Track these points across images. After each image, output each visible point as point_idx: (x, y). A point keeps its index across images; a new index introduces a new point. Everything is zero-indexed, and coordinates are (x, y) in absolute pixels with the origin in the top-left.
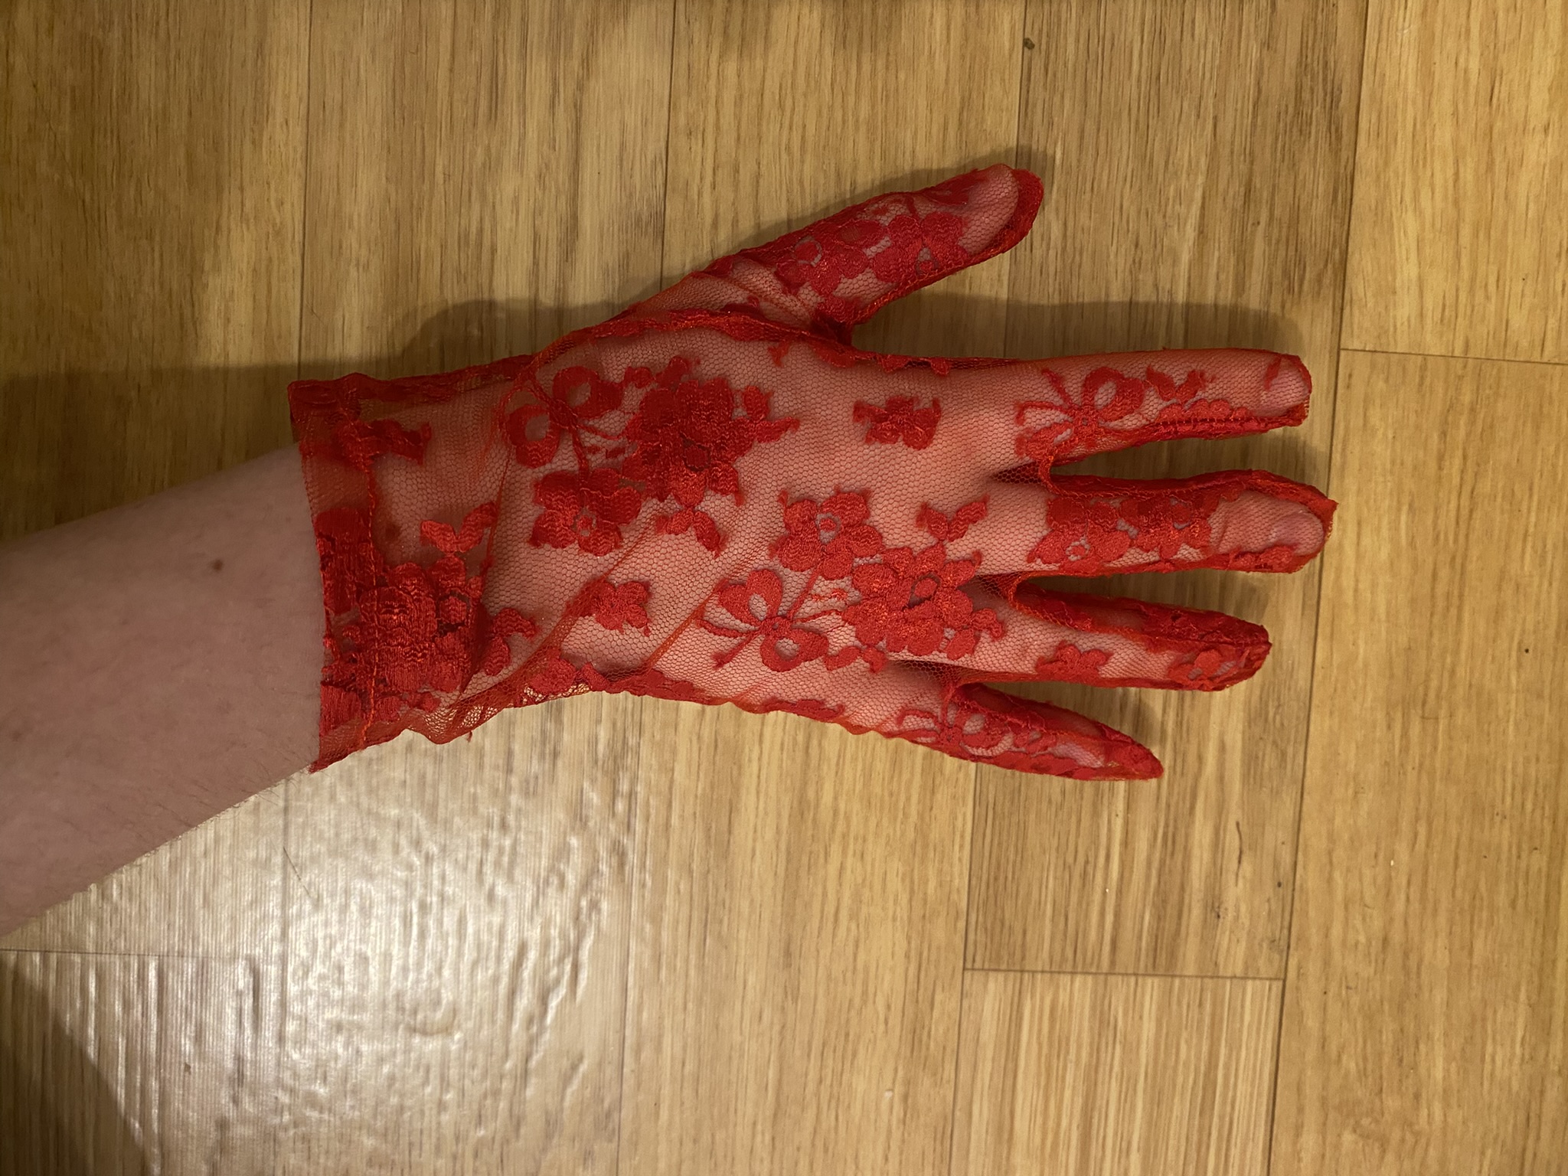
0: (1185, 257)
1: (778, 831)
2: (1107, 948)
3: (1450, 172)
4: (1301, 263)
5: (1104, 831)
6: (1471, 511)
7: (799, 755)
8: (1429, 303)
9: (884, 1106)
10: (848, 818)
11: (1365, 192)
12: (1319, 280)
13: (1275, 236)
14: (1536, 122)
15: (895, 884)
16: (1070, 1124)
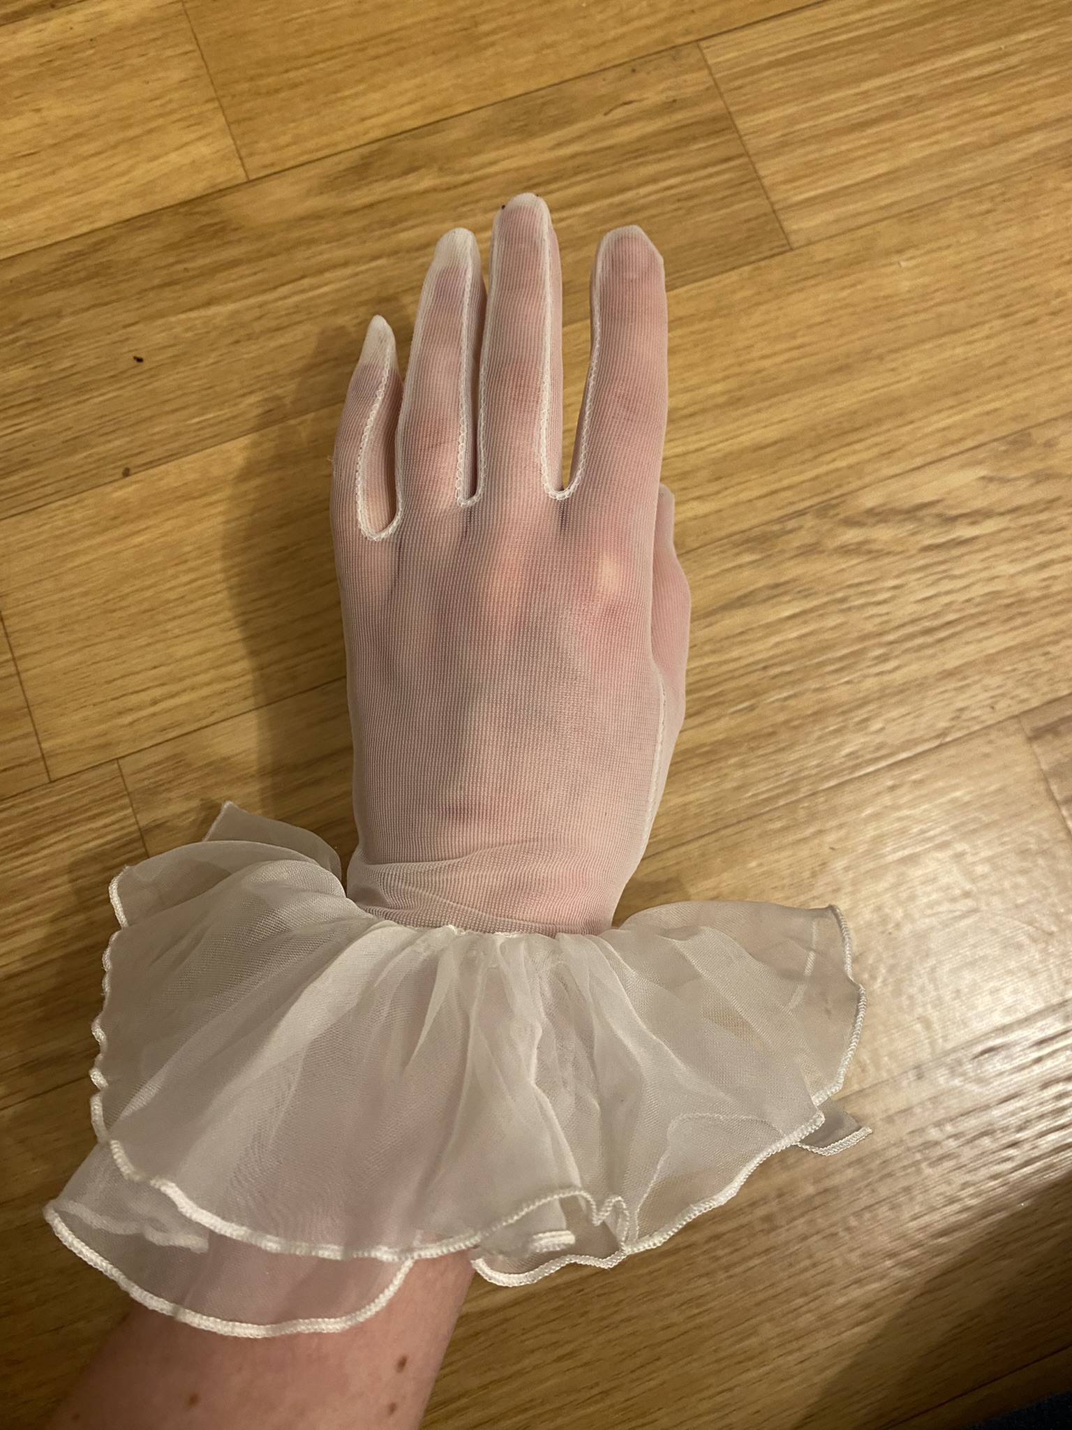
0: (231, 307)
1: (758, 411)
2: (732, 164)
3: (95, 159)
4: (201, 230)
5: (653, 198)
6: (321, 52)
7: (699, 419)
8: (193, 136)
9: (913, 262)
10: (726, 368)
11: (133, 209)
12: (207, 213)
13: (191, 254)
14: (36, 118)
15: (757, 317)
16: (863, 138)
